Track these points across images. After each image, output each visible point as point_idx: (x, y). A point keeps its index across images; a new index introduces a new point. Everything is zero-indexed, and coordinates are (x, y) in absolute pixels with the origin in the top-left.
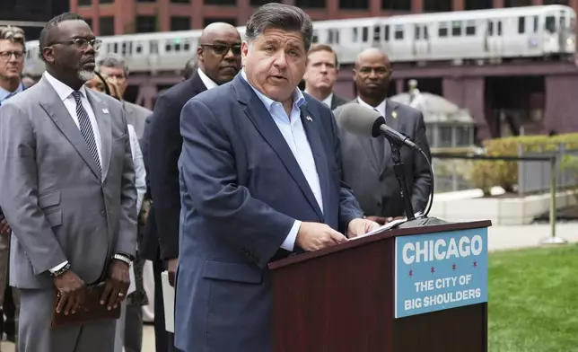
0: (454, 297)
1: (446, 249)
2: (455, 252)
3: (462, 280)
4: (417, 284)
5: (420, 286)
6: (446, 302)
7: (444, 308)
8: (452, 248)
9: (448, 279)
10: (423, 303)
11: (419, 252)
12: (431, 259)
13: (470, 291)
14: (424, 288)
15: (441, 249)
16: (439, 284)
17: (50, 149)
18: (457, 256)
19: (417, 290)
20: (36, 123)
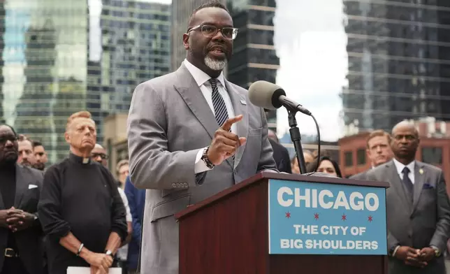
0: (344, 244)
1: (334, 200)
2: (345, 204)
3: (355, 231)
4: (297, 227)
5: (300, 229)
6: (333, 247)
7: (331, 253)
8: (342, 200)
9: (337, 228)
10: (304, 244)
11: (298, 197)
12: (315, 206)
13: (365, 242)
14: (306, 232)
15: (326, 199)
16: (325, 230)
17: (181, 131)
18: (348, 208)
19: (297, 232)
20: (169, 104)
